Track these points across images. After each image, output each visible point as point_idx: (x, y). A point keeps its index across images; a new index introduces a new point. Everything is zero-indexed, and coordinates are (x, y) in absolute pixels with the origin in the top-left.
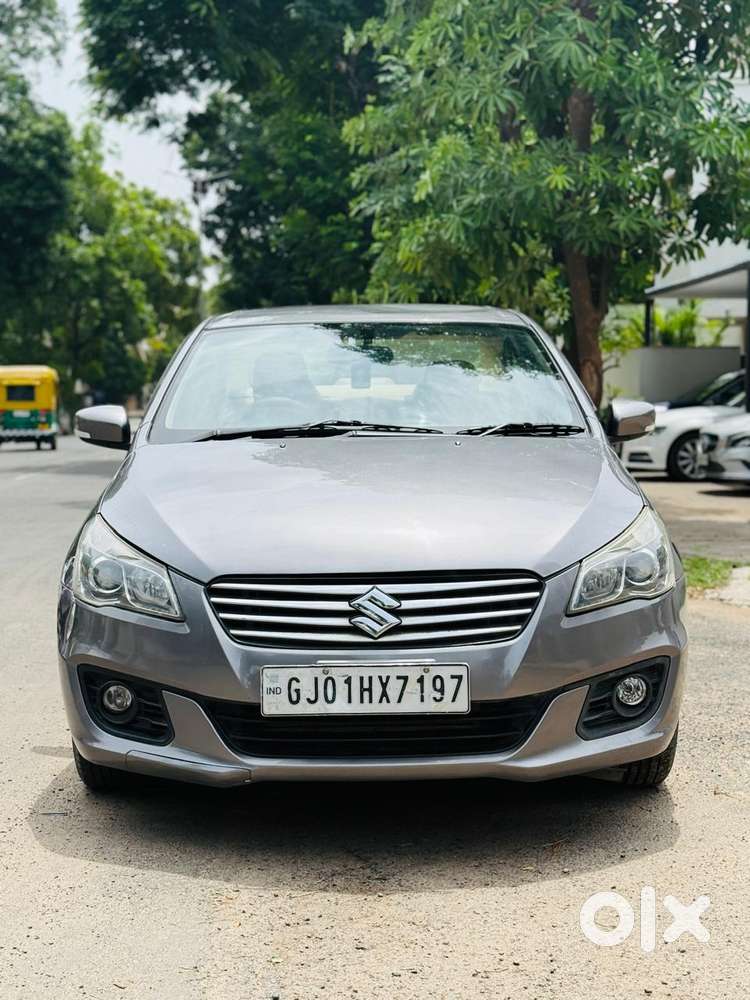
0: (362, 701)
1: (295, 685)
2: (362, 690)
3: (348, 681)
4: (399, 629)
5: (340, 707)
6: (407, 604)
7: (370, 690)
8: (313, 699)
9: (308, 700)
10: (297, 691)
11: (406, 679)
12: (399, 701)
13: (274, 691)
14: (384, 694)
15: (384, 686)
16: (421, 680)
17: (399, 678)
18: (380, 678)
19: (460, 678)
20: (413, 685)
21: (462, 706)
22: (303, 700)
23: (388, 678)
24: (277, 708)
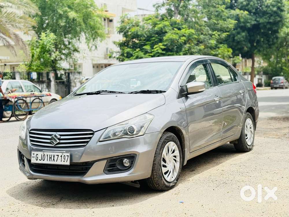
0: (49, 161)
1: (37, 156)
2: (50, 158)
3: (47, 156)
4: (59, 143)
5: (46, 162)
6: (62, 137)
7: (51, 158)
8: (40, 159)
9: (40, 160)
10: (38, 157)
11: (58, 156)
12: (57, 161)
13: (33, 157)
14: (54, 159)
15: (54, 157)
16: (61, 156)
17: (57, 155)
18: (53, 155)
19: (68, 156)
20: (60, 157)
21: (68, 163)
22: (38, 160)
23: (55, 155)
24: (34, 161)
